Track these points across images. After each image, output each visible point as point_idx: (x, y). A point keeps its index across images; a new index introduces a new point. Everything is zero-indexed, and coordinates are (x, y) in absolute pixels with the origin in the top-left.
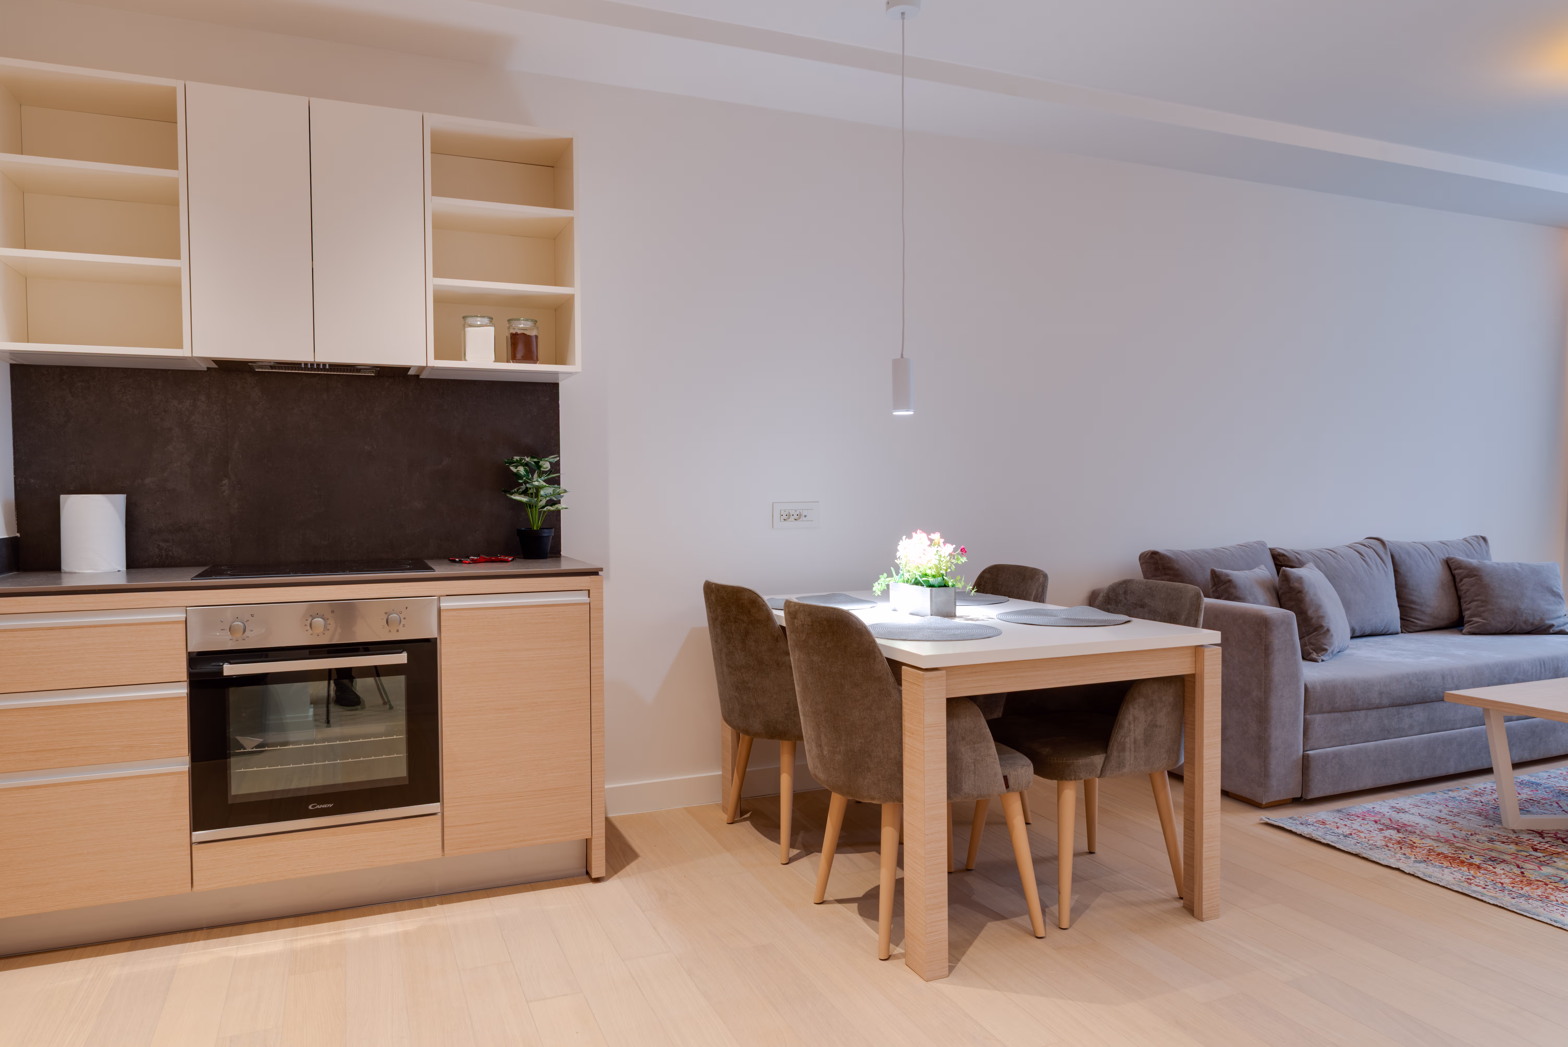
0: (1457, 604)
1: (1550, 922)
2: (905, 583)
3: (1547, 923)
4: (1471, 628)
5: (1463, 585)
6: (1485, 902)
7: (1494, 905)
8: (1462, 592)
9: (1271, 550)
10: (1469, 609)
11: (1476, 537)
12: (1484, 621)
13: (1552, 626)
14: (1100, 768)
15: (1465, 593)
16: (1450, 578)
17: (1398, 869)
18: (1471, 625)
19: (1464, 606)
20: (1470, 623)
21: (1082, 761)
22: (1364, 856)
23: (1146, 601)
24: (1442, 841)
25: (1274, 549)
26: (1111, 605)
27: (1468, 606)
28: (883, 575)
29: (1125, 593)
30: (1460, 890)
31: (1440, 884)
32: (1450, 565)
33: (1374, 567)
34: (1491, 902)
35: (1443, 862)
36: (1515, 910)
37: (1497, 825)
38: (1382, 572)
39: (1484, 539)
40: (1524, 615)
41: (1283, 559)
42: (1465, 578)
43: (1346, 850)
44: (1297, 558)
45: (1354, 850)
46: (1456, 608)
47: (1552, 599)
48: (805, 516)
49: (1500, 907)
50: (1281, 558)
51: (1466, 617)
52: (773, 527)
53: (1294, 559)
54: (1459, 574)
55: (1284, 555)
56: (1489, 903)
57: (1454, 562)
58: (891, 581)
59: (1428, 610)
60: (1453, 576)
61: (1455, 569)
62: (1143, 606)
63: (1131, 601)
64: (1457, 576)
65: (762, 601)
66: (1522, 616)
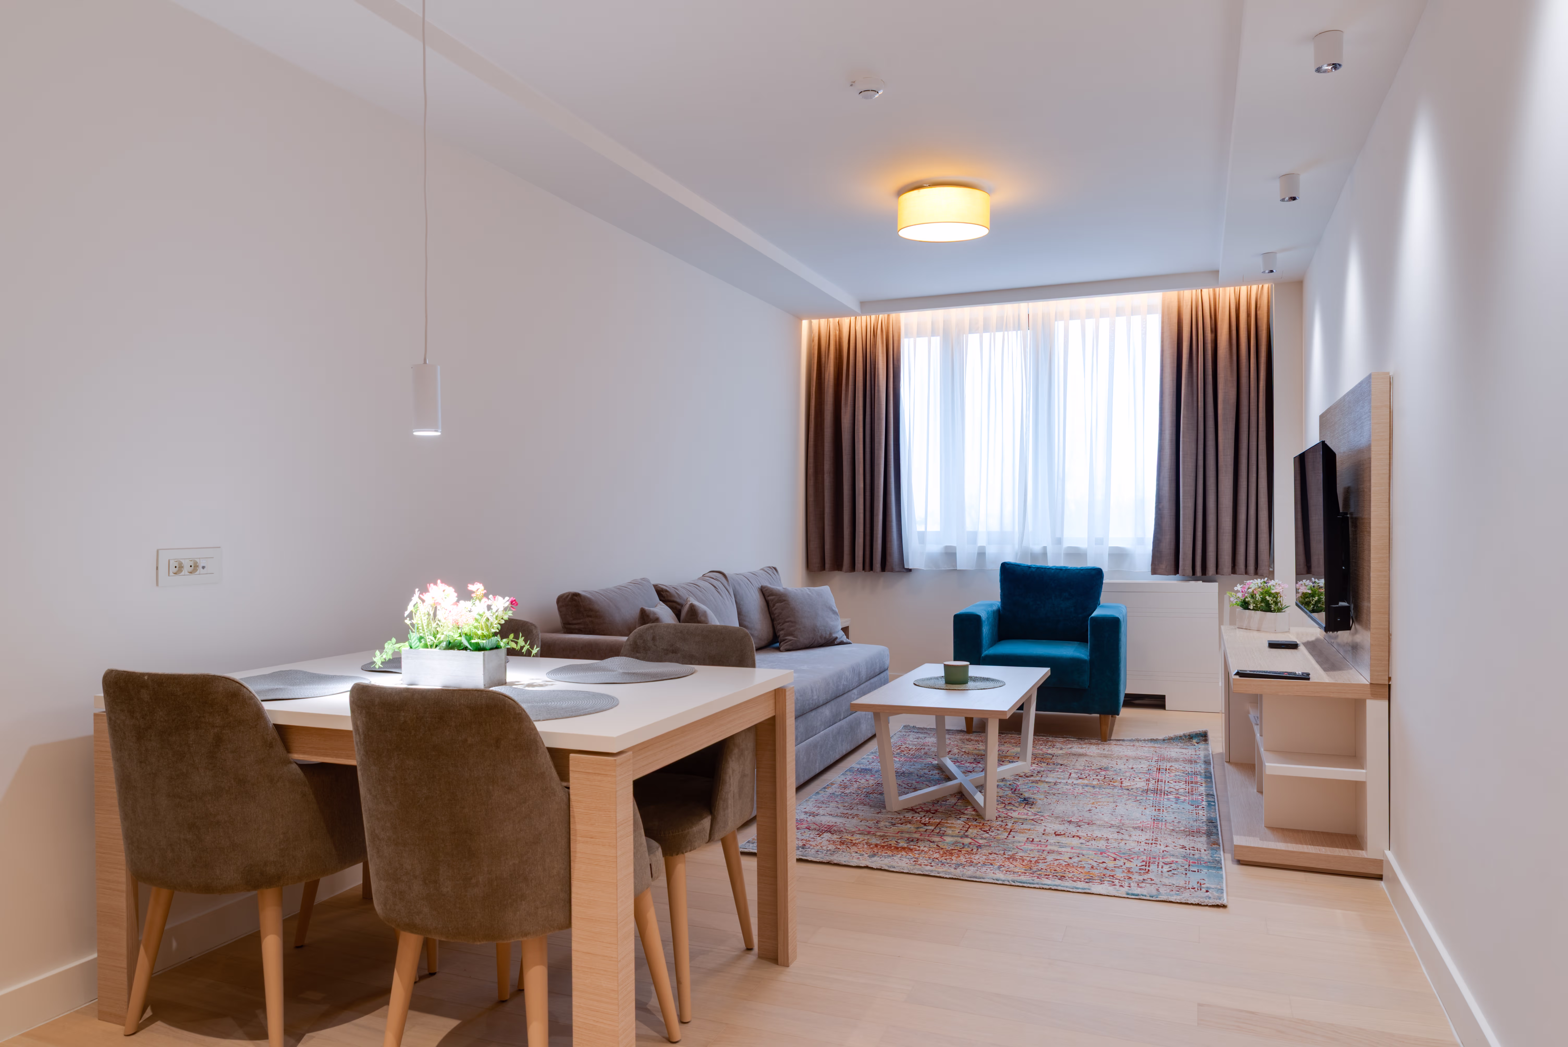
0: (771, 625)
1: (994, 881)
2: (428, 648)
3: (992, 883)
4: (786, 645)
5: (776, 609)
6: (943, 878)
7: (950, 878)
8: (776, 615)
9: (655, 586)
10: (783, 629)
11: (770, 567)
12: (795, 639)
13: (837, 638)
14: (708, 832)
15: (778, 616)
16: (763, 603)
17: (867, 867)
18: (786, 643)
19: (779, 627)
20: (786, 641)
21: (695, 829)
22: (835, 862)
23: (678, 646)
24: (866, 833)
25: (657, 586)
26: (640, 653)
27: (782, 627)
28: (391, 640)
29: (654, 639)
30: (922, 873)
31: (904, 871)
32: (764, 592)
33: (725, 597)
34: (948, 876)
35: (887, 852)
36: (967, 879)
37: (883, 811)
38: (730, 601)
39: (775, 569)
40: (820, 631)
41: (666, 594)
42: (777, 603)
43: (818, 861)
44: (677, 593)
45: (825, 859)
46: (771, 630)
47: (833, 616)
48: (203, 567)
49: (955, 879)
50: (664, 594)
51: (781, 636)
52: (157, 584)
53: (674, 593)
54: (772, 600)
55: (667, 591)
56: (946, 878)
57: (766, 590)
58: (404, 647)
59: (756, 633)
60: (767, 602)
61: (769, 596)
62: (675, 651)
63: (661, 647)
64: (770, 602)
65: (248, 692)
66: (819, 632)
